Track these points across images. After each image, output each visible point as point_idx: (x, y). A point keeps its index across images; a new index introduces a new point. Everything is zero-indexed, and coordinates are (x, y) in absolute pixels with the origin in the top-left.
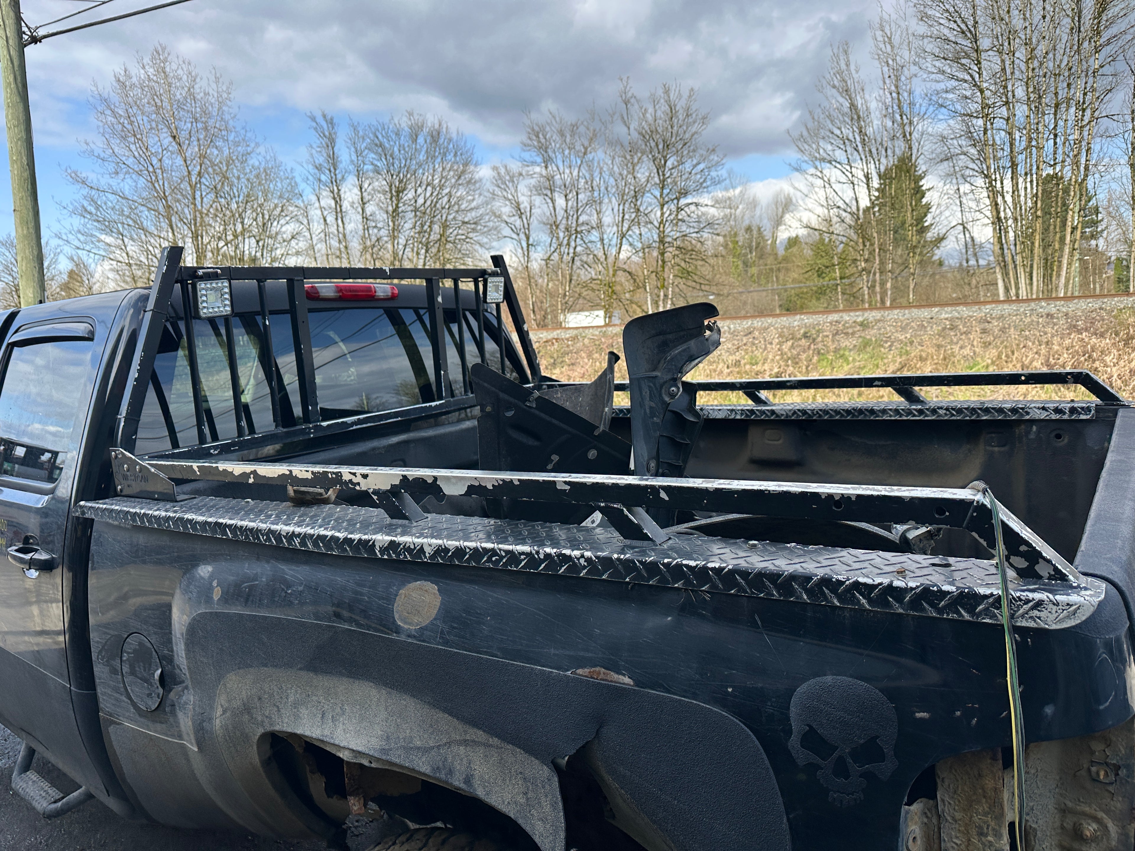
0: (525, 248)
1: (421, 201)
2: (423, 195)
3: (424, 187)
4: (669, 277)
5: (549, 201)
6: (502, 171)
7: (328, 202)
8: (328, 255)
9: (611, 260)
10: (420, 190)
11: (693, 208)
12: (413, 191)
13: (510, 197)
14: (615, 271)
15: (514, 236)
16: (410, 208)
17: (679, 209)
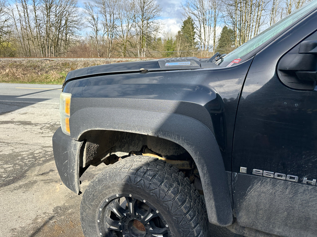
0: (96, 31)
1: (58, 12)
2: (58, 10)
3: (59, 7)
4: (145, 45)
5: (104, 16)
6: (88, 4)
7: (21, 8)
8: (21, 28)
9: (125, 37)
10: (57, 8)
11: (151, 23)
12: (55, 8)
13: (91, 14)
14: (126, 41)
15: (92, 27)
16: (53, 14)
17: (148, 23)
